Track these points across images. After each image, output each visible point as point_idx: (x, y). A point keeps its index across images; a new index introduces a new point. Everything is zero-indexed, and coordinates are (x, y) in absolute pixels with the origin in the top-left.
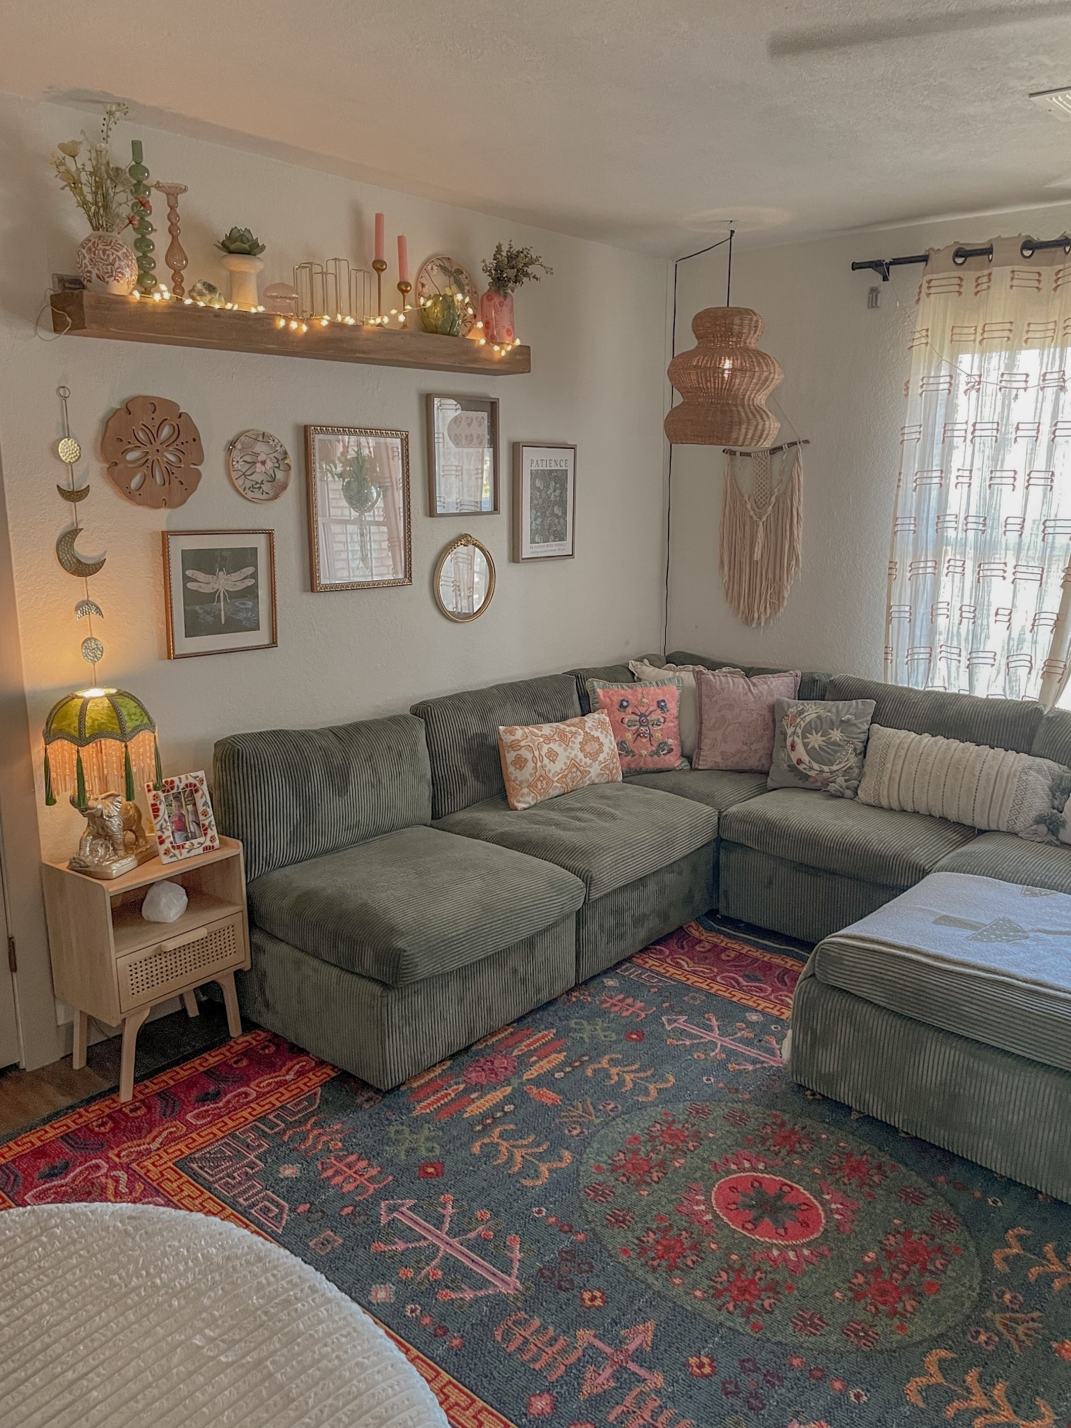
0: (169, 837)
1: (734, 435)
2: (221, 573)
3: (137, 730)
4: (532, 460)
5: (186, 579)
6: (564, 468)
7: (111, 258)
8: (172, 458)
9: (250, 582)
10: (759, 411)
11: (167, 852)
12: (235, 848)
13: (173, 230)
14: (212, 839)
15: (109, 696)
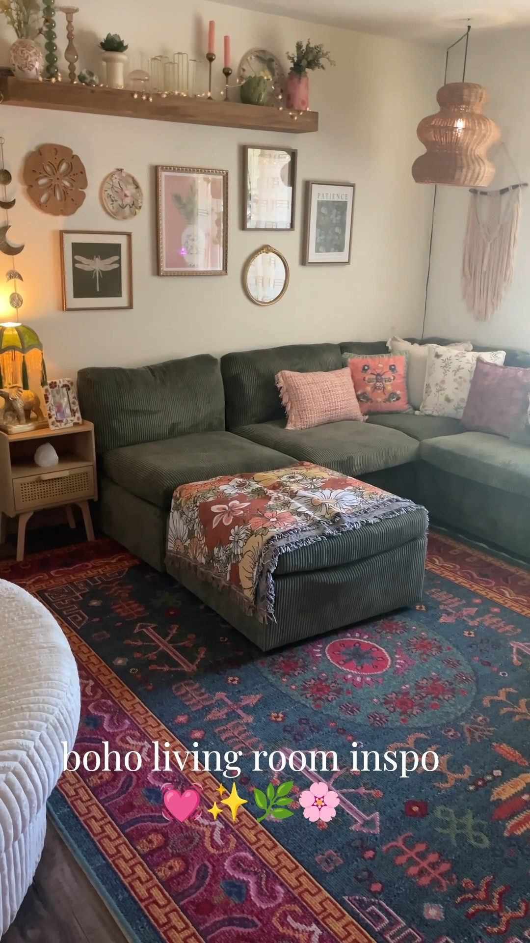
0: (54, 415)
1: (457, 177)
2: (97, 259)
3: (31, 347)
4: (318, 194)
5: (75, 262)
6: (344, 200)
7: (26, 55)
8: (67, 184)
9: (116, 266)
10: (478, 159)
11: (53, 424)
12: (90, 427)
13: (70, 37)
14: (78, 419)
15: (17, 329)
